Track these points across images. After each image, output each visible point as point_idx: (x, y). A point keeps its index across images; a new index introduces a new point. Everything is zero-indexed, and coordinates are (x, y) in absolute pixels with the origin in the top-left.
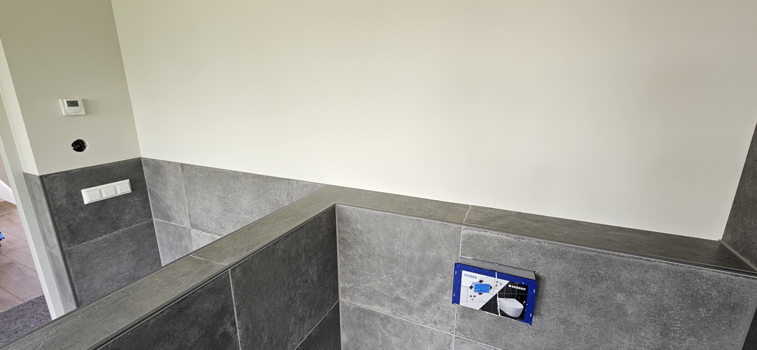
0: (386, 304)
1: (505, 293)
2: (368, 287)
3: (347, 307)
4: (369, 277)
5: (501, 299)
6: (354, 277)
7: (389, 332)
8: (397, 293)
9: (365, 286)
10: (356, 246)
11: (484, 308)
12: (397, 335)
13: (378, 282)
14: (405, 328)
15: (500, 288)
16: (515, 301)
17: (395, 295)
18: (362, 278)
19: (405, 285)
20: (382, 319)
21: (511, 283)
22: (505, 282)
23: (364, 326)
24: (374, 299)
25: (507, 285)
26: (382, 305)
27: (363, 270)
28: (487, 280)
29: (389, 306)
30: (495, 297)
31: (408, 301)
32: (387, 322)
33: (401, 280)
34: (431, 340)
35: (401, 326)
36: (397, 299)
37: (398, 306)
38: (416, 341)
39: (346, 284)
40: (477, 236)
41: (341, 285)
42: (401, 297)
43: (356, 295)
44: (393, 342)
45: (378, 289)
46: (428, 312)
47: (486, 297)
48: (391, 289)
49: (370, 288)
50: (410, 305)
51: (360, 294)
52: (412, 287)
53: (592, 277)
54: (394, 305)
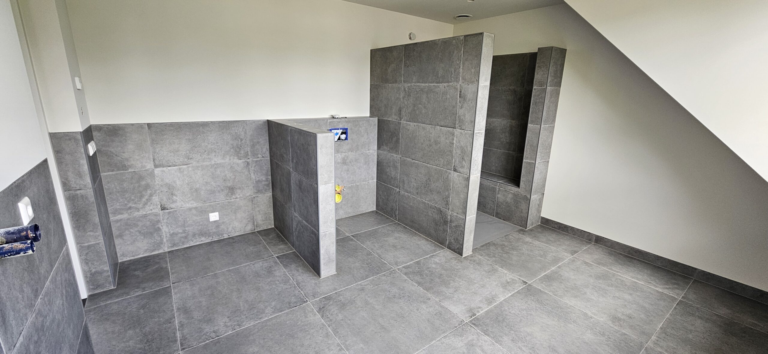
1: (342, 133)
11: (338, 140)
15: (341, 132)
21: (343, 130)
22: (341, 131)
28: (338, 131)
30: (340, 136)
47: (337, 137)
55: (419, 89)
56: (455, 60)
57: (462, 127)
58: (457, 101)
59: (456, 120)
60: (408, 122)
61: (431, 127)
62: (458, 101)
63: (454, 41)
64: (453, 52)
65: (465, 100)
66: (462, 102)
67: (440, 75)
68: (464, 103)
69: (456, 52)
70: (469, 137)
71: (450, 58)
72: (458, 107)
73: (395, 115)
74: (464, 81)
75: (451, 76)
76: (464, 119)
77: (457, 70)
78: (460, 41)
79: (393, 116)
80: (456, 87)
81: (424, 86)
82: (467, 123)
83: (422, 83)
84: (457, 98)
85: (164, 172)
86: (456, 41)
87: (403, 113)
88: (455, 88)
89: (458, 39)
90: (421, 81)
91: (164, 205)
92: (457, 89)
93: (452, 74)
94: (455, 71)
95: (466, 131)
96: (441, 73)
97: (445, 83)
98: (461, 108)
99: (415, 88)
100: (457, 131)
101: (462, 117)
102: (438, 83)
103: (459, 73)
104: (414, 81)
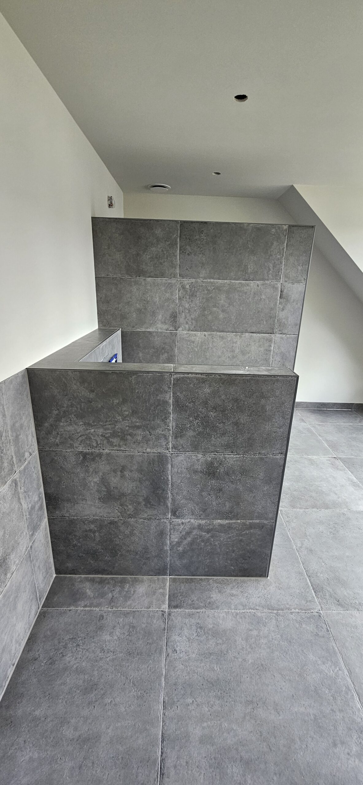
55: (213, 288)
56: (274, 253)
57: (283, 331)
58: (276, 303)
59: (274, 325)
60: (191, 331)
61: (236, 336)
62: (278, 302)
63: (274, 230)
64: (272, 244)
65: (287, 300)
66: (283, 304)
67: (250, 270)
68: (286, 304)
69: (275, 243)
70: (293, 341)
71: (267, 250)
72: (277, 309)
73: (164, 323)
74: (287, 279)
75: (267, 273)
76: (286, 322)
77: (278, 266)
78: (283, 230)
79: (159, 325)
80: (276, 286)
81: (221, 284)
82: (289, 327)
83: (219, 279)
84: (276, 299)
86: (276, 230)
87: (181, 319)
88: (274, 287)
89: (279, 228)
90: (216, 276)
92: (277, 288)
93: (270, 270)
94: (274, 266)
95: (288, 336)
96: (251, 268)
97: (258, 280)
98: (283, 310)
99: (204, 285)
100: (277, 337)
101: (283, 320)
102: (246, 280)
103: (279, 270)
104: (201, 276)
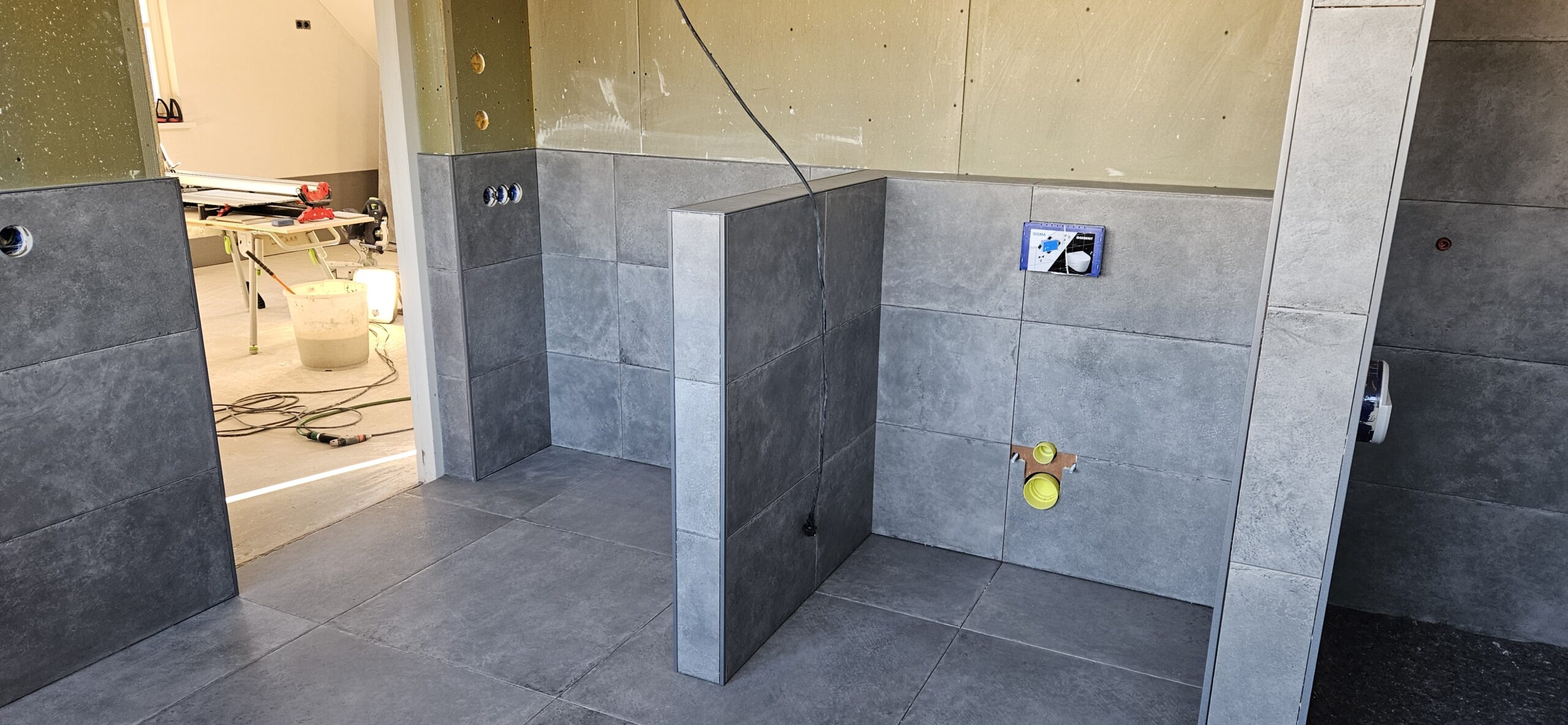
0: (942, 297)
1: (1076, 246)
2: (920, 280)
3: (890, 313)
4: (922, 267)
5: (1070, 254)
6: (902, 271)
7: (943, 335)
8: (957, 281)
9: (916, 279)
10: (909, 228)
11: (1052, 269)
12: (952, 337)
13: (934, 271)
14: (963, 325)
15: (1068, 242)
16: (1082, 253)
17: (954, 284)
18: (914, 269)
19: (966, 268)
20: (936, 320)
21: (1078, 234)
22: (1073, 235)
23: (912, 335)
24: (926, 294)
25: (1075, 237)
26: (936, 300)
27: (915, 259)
28: (1057, 235)
29: (946, 300)
30: (1063, 253)
31: (969, 289)
32: (942, 321)
33: (961, 263)
34: (995, 333)
35: (959, 323)
36: (956, 289)
37: (956, 298)
38: (976, 339)
39: (892, 282)
40: (1048, 195)
41: (884, 284)
42: (962, 285)
43: (903, 295)
44: (948, 348)
45: (933, 280)
46: (993, 298)
47: (1055, 255)
48: (950, 277)
49: (922, 281)
50: (972, 293)
51: (908, 291)
52: (974, 270)
53: (1157, 222)
54: (952, 298)
85: (633, 273)
91: (627, 351)
